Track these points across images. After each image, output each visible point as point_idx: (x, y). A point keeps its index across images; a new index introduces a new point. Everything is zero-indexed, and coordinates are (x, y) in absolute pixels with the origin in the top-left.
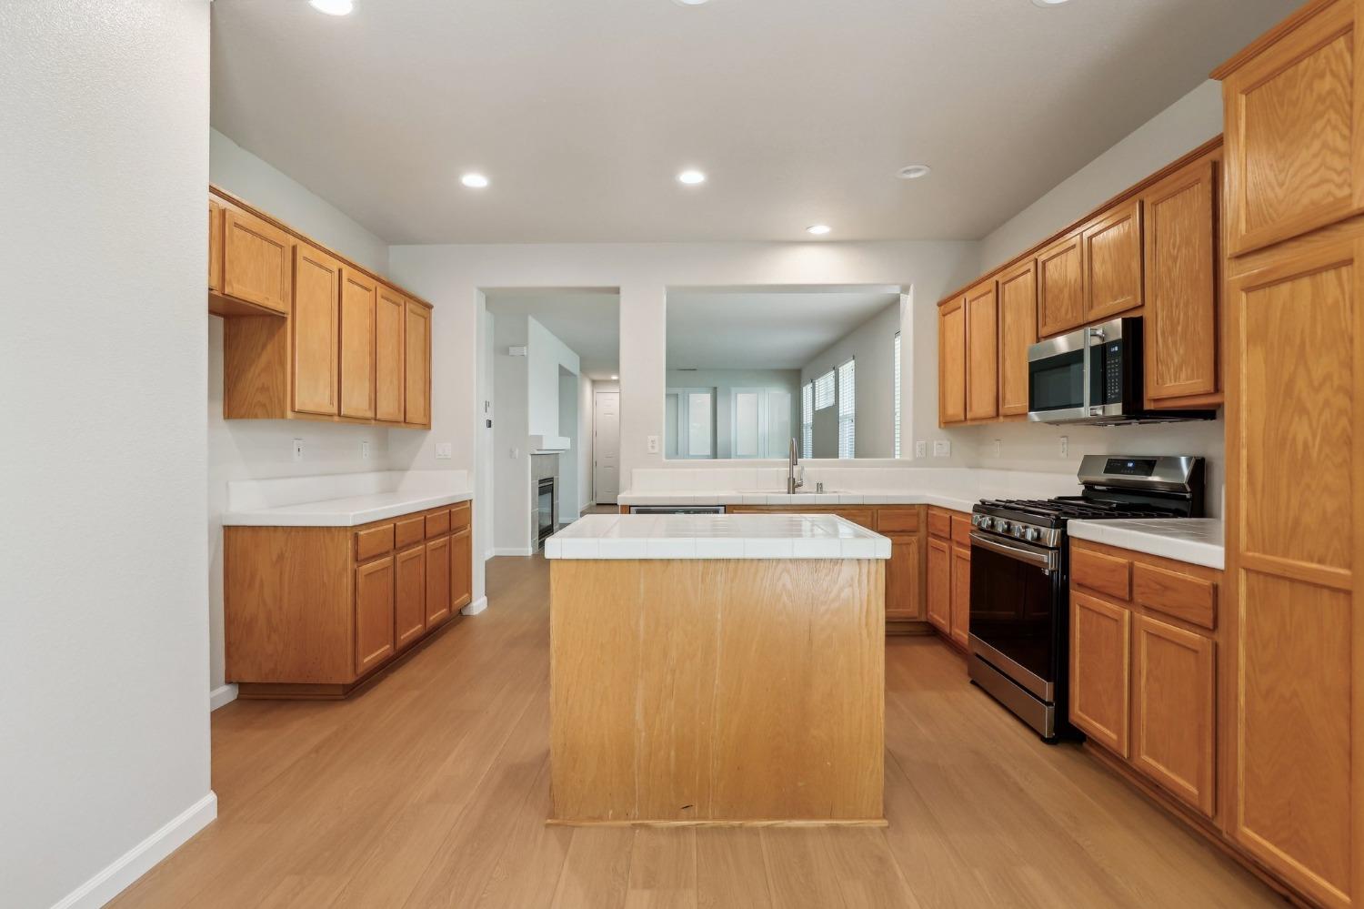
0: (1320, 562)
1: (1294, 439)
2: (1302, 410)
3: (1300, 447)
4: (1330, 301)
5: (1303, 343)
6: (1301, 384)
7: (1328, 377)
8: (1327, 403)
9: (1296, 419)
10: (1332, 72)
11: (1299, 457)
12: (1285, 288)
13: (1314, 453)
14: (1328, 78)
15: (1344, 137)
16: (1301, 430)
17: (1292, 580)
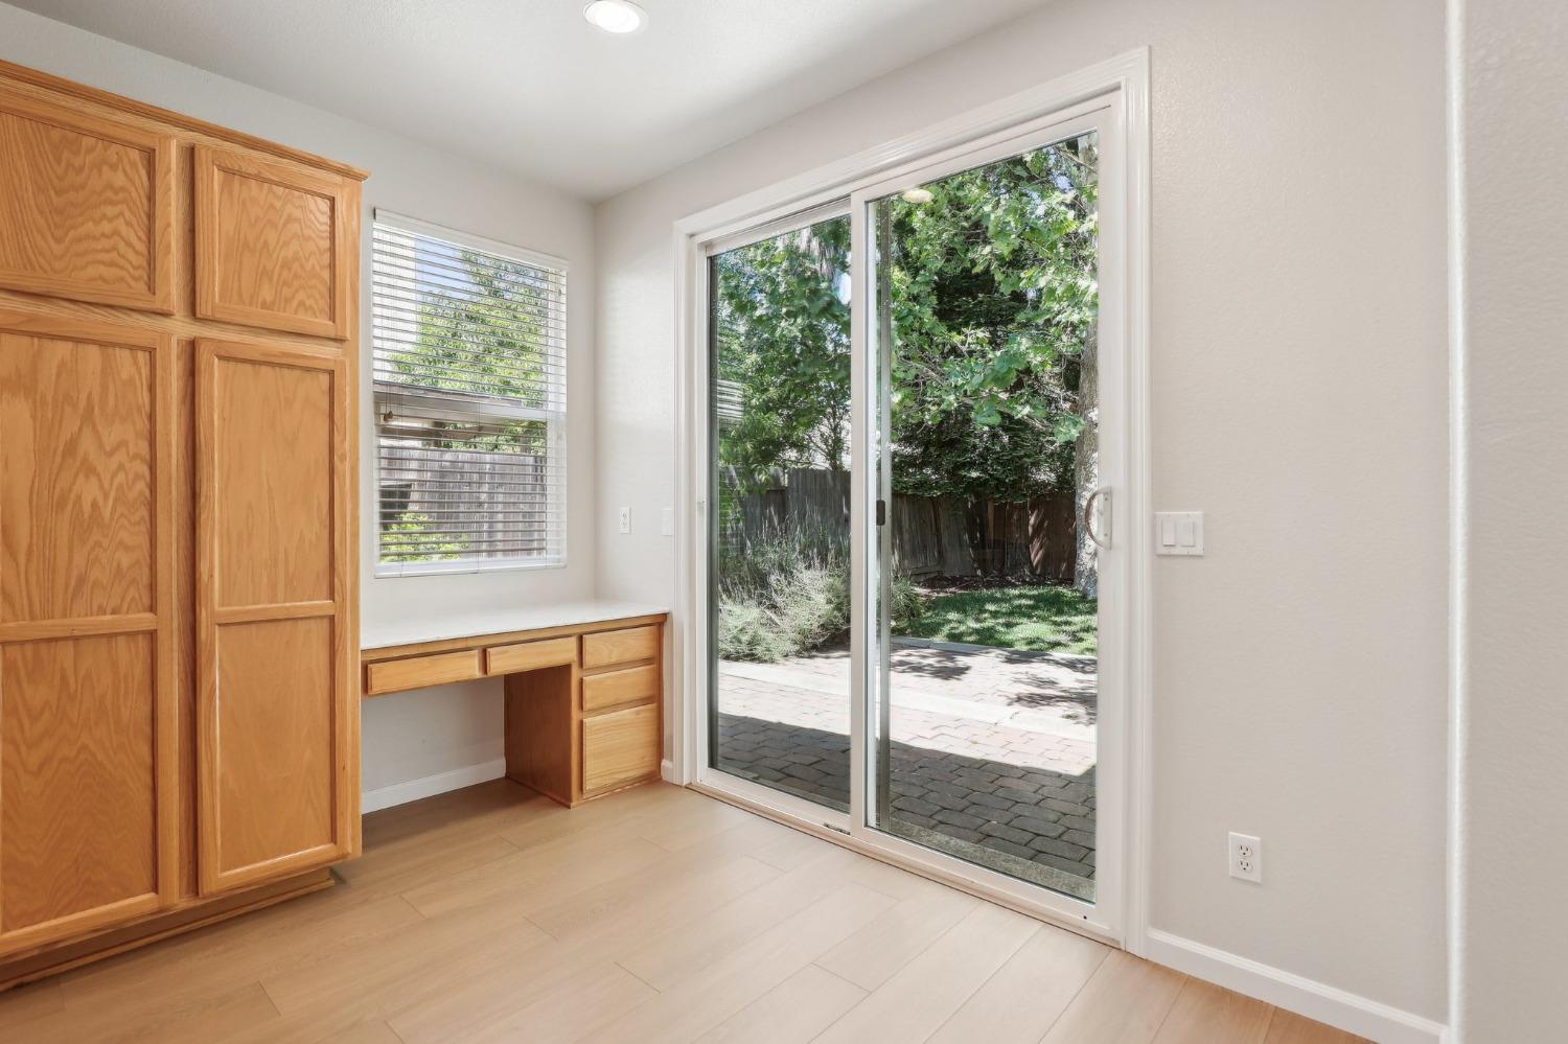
0: (114, 612)
1: (79, 497)
2: (89, 470)
3: (87, 508)
4: (125, 376)
5: (90, 409)
6: (87, 444)
7: (122, 444)
8: (121, 467)
9: (81, 478)
10: (125, 172)
11: (86, 516)
12: (63, 349)
13: (107, 513)
14: (120, 174)
15: (139, 238)
16: (89, 491)
17: (76, 639)
